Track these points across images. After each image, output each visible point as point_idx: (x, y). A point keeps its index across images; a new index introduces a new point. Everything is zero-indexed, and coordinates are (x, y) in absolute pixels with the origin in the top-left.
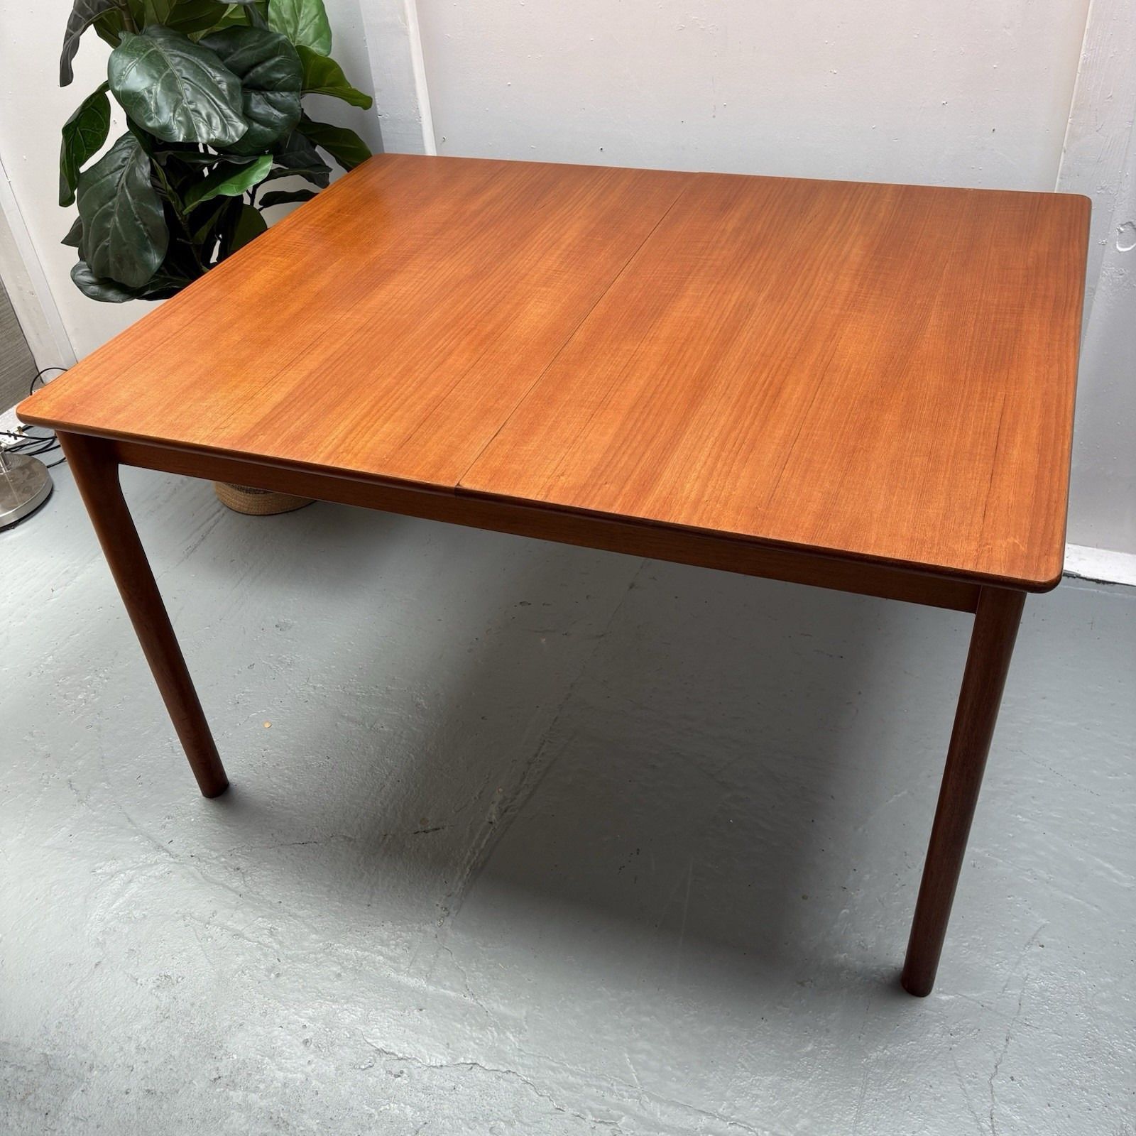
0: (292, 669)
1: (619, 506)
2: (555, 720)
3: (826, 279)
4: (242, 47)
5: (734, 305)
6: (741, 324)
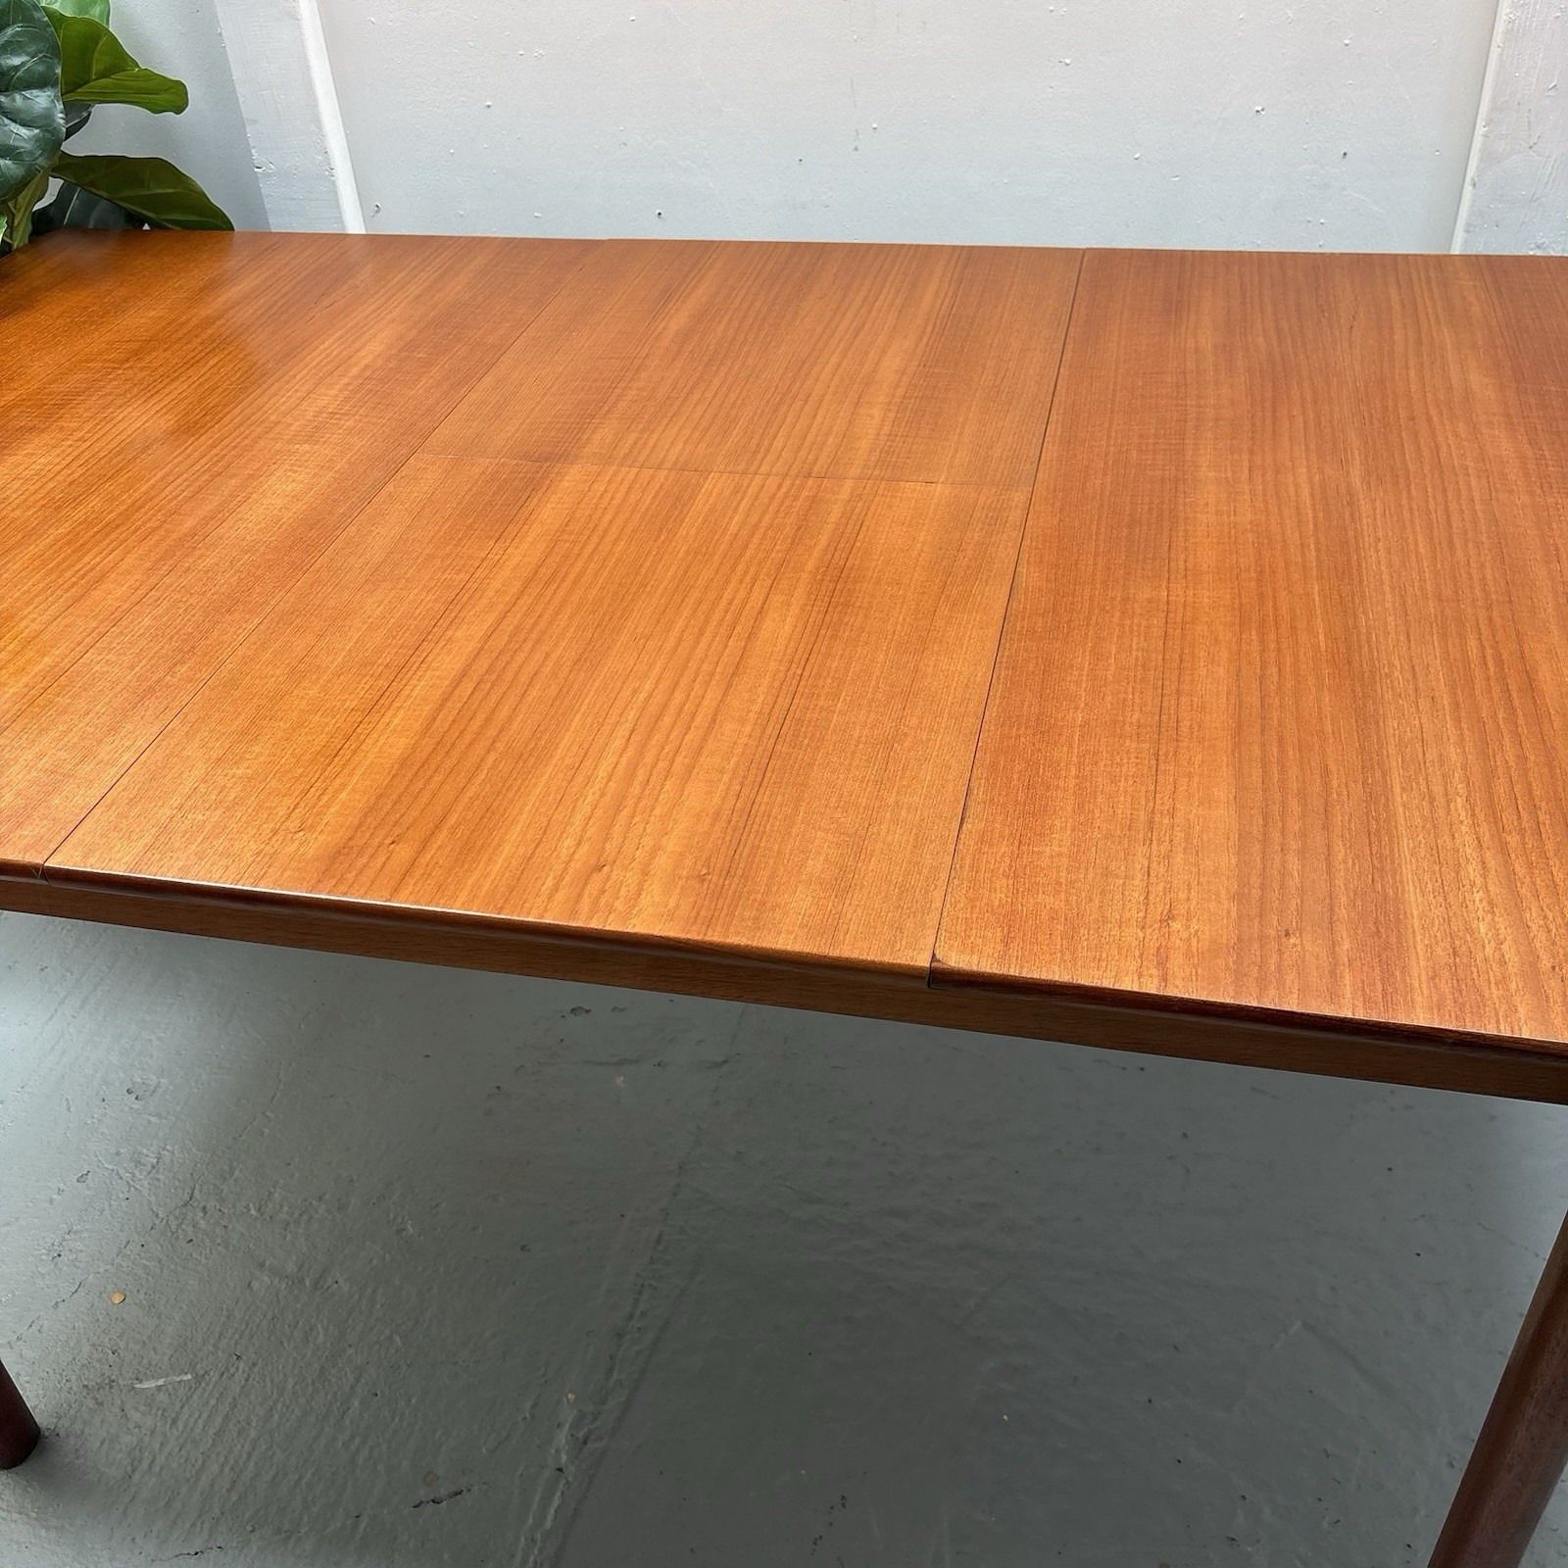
3: (1456, 434)
5: (1312, 495)
6: (1351, 534)
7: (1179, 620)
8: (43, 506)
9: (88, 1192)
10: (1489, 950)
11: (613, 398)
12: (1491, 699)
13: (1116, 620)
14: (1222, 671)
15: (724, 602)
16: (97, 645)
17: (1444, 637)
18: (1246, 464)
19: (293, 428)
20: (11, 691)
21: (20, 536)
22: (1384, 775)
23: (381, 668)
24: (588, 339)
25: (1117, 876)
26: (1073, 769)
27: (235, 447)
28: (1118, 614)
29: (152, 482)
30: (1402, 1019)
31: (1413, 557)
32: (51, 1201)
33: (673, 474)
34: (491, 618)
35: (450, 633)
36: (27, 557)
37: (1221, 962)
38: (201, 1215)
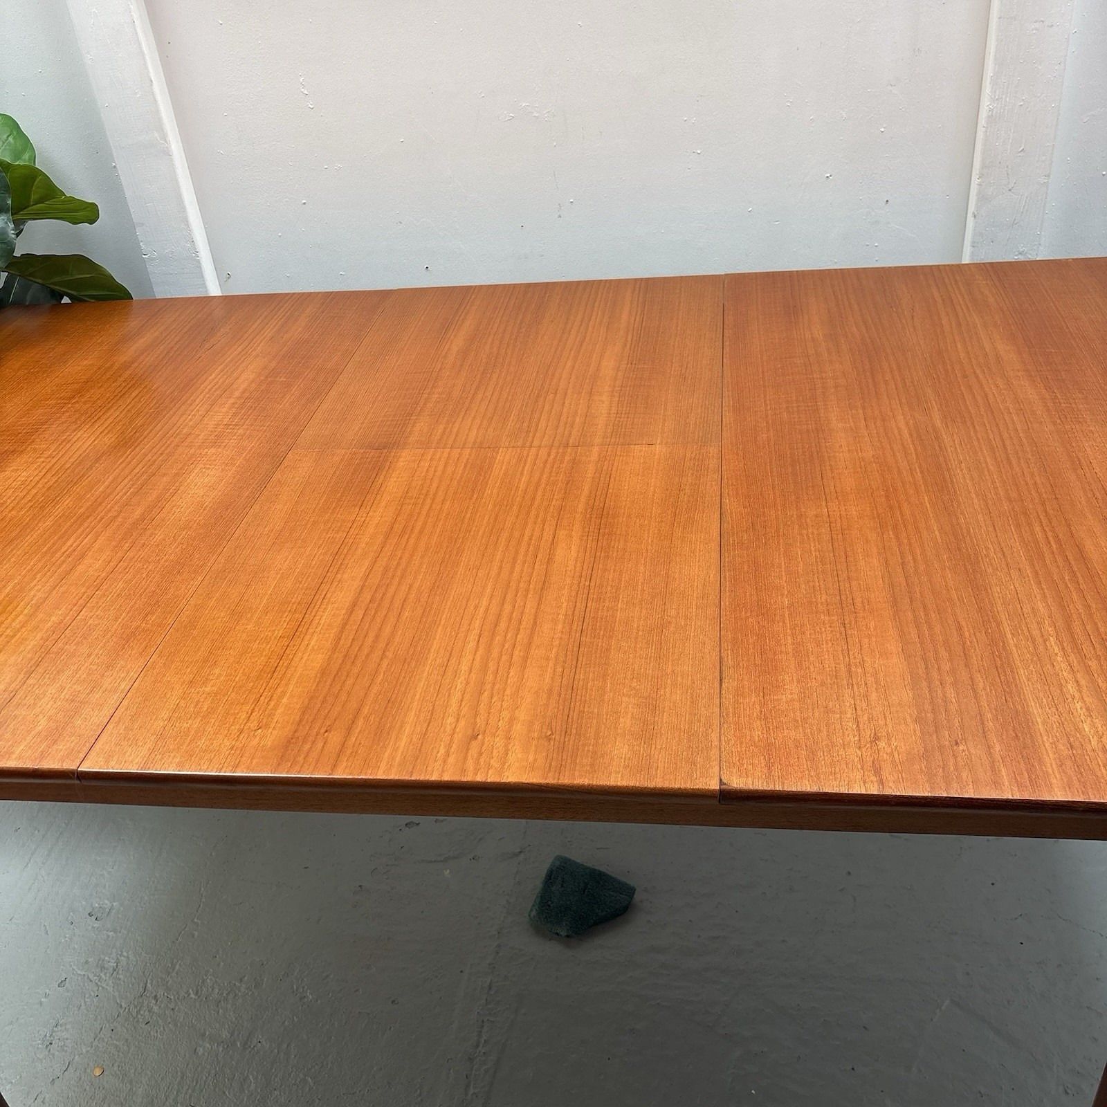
3: (997, 385)
5: (911, 435)
6: (942, 459)
7: (839, 528)
8: (31, 506)
9: (69, 994)
10: (1094, 742)
11: (423, 401)
12: (1058, 567)
13: (796, 531)
14: (875, 562)
15: (526, 538)
16: (88, 605)
17: (1018, 526)
18: (862, 416)
19: (200, 437)
20: (32, 643)
21: (18, 530)
22: (998, 625)
23: (295, 606)
24: (397, 361)
25: (834, 712)
26: (789, 638)
27: (162, 454)
28: (797, 527)
29: (106, 483)
30: (1046, 796)
31: (986, 473)
32: (41, 1003)
33: (474, 450)
34: (367, 563)
35: (339, 576)
36: (26, 545)
37: (917, 767)
38: (154, 1002)
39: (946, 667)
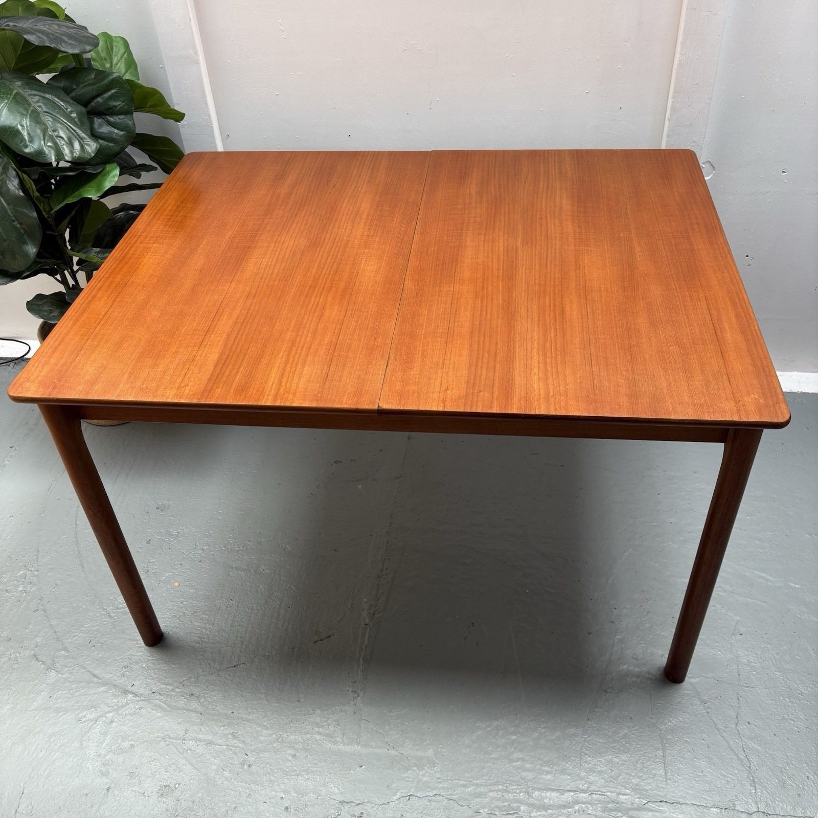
0: (181, 539)
1: (497, 407)
2: (387, 543)
3: (555, 224)
4: (83, 83)
5: (504, 250)
6: (515, 264)
7: (456, 297)
10: (536, 392)
12: (550, 318)
13: (436, 298)
14: (468, 314)
17: (539, 297)
18: (483, 239)
22: (514, 344)
25: (433, 379)
26: (421, 348)
28: (437, 296)
31: (533, 270)
37: (461, 401)
39: (485, 360)
